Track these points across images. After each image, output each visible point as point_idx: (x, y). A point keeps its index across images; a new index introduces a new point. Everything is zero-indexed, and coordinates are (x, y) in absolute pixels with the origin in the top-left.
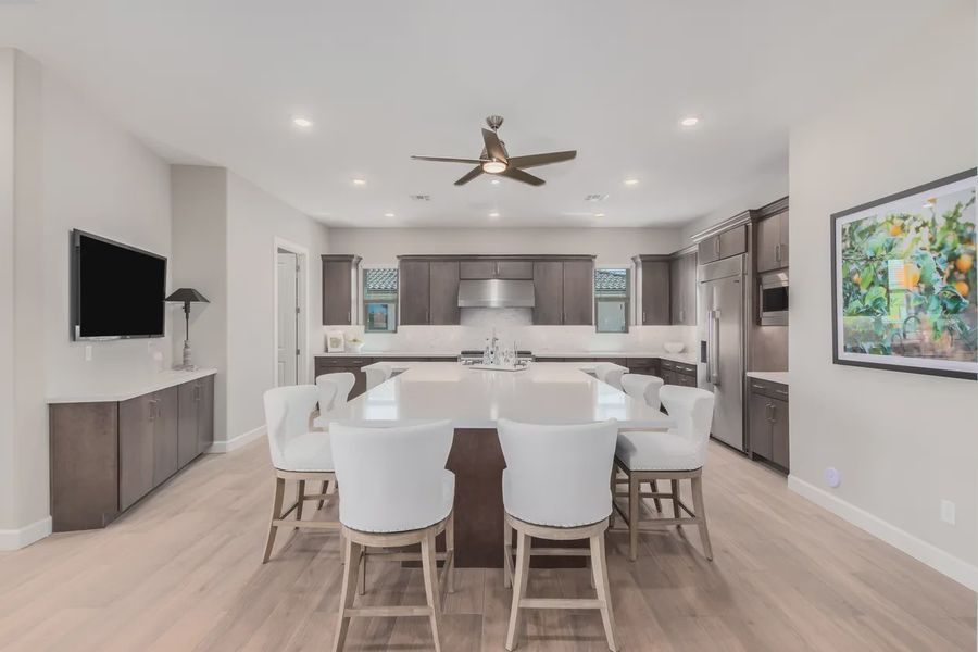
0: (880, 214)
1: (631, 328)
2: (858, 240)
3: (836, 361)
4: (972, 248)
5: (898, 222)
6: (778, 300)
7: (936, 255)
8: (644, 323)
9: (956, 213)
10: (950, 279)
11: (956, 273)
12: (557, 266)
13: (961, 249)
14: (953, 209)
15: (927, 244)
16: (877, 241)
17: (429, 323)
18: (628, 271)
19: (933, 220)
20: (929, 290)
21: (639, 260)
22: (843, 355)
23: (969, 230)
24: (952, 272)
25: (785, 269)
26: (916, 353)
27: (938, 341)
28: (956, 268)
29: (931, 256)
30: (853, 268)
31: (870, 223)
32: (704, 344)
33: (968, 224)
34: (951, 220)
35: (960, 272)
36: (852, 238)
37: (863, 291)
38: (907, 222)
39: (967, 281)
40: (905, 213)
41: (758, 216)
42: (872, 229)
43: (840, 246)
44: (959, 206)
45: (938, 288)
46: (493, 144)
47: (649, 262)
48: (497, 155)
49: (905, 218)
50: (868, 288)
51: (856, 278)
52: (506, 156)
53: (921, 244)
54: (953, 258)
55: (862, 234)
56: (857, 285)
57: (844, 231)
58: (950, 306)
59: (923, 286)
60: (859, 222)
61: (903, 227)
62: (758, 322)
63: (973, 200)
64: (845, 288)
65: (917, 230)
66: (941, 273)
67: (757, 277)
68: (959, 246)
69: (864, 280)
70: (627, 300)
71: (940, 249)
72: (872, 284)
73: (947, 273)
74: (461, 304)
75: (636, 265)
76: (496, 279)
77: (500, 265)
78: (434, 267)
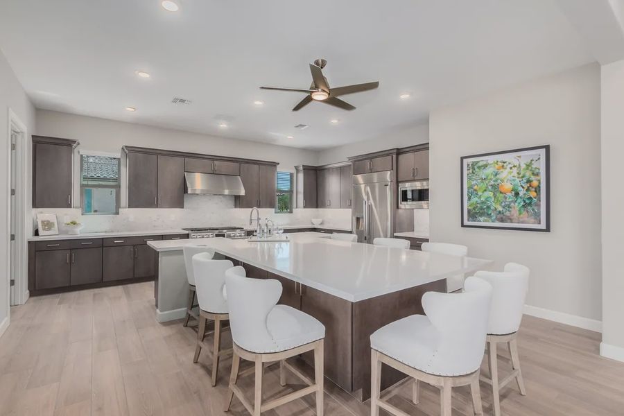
0: (491, 159)
1: (295, 210)
2: (477, 170)
3: (463, 226)
4: (538, 178)
5: (501, 164)
7: (520, 180)
8: (304, 207)
9: (531, 163)
10: (527, 190)
11: (530, 188)
12: (255, 167)
13: (533, 178)
14: (529, 161)
15: (516, 175)
16: (488, 171)
18: (293, 174)
19: (519, 165)
20: (517, 194)
21: (301, 168)
22: (466, 223)
23: (537, 171)
24: (528, 187)
25: (427, 179)
26: (509, 221)
27: (521, 216)
28: (530, 186)
29: (518, 180)
30: (474, 182)
31: (485, 163)
33: (536, 168)
34: (528, 166)
35: (533, 187)
36: (474, 169)
37: (480, 193)
38: (505, 164)
39: (536, 191)
40: (504, 160)
41: (399, 152)
42: (485, 166)
43: (465, 172)
44: (532, 161)
45: (521, 194)
46: (318, 79)
47: (306, 169)
48: (322, 87)
49: (504, 163)
50: (483, 192)
51: (475, 187)
52: (328, 88)
53: (512, 174)
54: (529, 181)
55: (479, 167)
56: (475, 190)
57: (468, 165)
58: (527, 201)
59: (513, 192)
60: (478, 162)
61: (503, 166)
62: (398, 207)
63: (539, 159)
64: (468, 192)
65: (511, 168)
66: (523, 188)
68: (532, 177)
69: (480, 189)
71: (523, 177)
72: (485, 190)
73: (526, 188)
74: (189, 192)
75: (298, 171)
76: (214, 173)
77: (217, 163)
78: (162, 160)
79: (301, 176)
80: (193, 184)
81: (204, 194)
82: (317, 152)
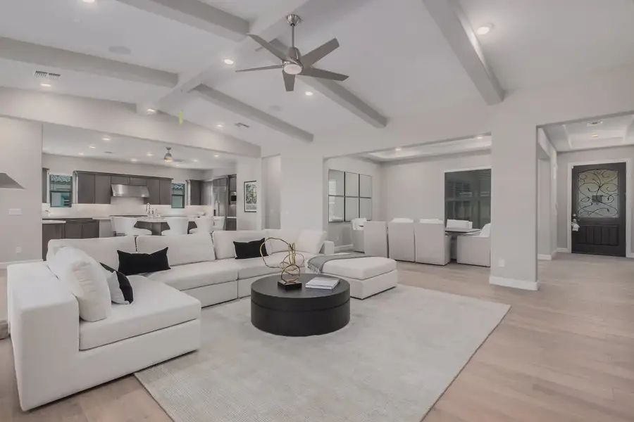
1: (186, 206)
3: (245, 211)
6: (234, 198)
8: (191, 204)
12: (157, 181)
16: (251, 188)
17: (94, 203)
18: (184, 185)
21: (189, 181)
25: (236, 191)
30: (248, 193)
32: (215, 211)
36: (248, 188)
41: (230, 177)
43: (245, 189)
47: (193, 182)
56: (248, 197)
57: (246, 186)
60: (249, 185)
62: (230, 204)
64: (246, 197)
67: (229, 193)
70: (183, 196)
74: (114, 195)
75: (188, 183)
76: (129, 184)
77: (131, 179)
78: (98, 178)
79: (189, 186)
80: (117, 191)
81: (123, 197)
82: (203, 171)
